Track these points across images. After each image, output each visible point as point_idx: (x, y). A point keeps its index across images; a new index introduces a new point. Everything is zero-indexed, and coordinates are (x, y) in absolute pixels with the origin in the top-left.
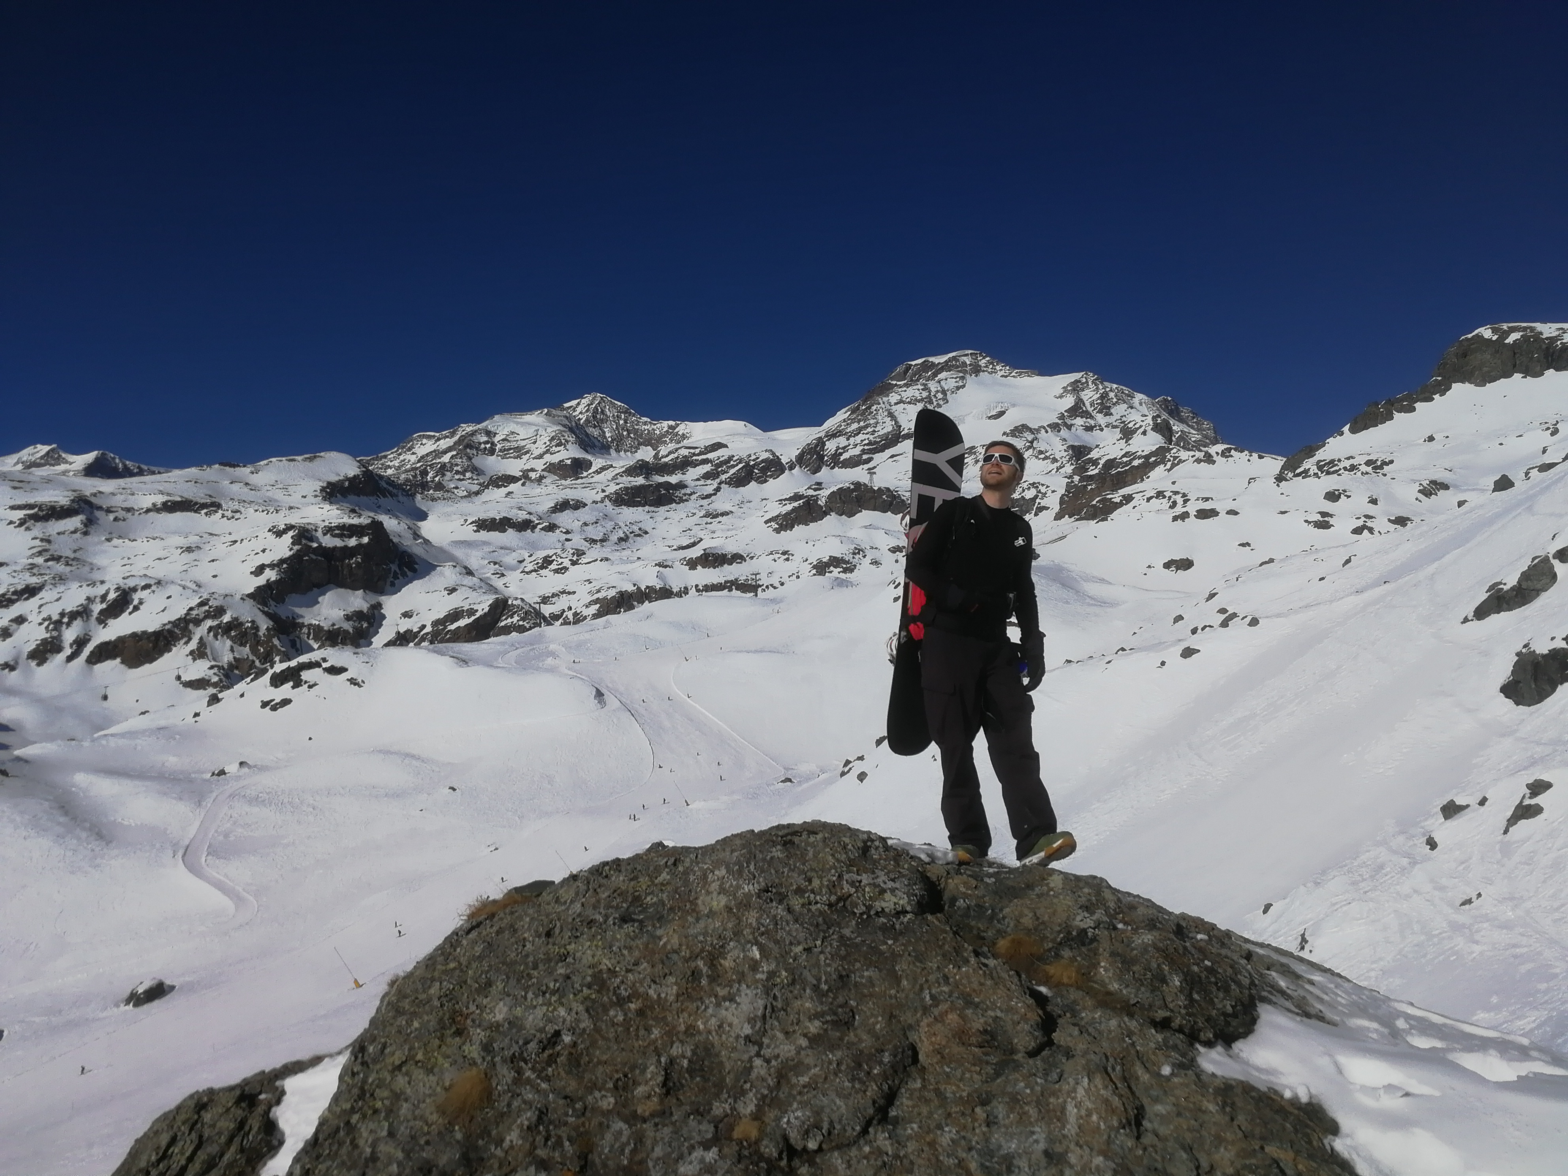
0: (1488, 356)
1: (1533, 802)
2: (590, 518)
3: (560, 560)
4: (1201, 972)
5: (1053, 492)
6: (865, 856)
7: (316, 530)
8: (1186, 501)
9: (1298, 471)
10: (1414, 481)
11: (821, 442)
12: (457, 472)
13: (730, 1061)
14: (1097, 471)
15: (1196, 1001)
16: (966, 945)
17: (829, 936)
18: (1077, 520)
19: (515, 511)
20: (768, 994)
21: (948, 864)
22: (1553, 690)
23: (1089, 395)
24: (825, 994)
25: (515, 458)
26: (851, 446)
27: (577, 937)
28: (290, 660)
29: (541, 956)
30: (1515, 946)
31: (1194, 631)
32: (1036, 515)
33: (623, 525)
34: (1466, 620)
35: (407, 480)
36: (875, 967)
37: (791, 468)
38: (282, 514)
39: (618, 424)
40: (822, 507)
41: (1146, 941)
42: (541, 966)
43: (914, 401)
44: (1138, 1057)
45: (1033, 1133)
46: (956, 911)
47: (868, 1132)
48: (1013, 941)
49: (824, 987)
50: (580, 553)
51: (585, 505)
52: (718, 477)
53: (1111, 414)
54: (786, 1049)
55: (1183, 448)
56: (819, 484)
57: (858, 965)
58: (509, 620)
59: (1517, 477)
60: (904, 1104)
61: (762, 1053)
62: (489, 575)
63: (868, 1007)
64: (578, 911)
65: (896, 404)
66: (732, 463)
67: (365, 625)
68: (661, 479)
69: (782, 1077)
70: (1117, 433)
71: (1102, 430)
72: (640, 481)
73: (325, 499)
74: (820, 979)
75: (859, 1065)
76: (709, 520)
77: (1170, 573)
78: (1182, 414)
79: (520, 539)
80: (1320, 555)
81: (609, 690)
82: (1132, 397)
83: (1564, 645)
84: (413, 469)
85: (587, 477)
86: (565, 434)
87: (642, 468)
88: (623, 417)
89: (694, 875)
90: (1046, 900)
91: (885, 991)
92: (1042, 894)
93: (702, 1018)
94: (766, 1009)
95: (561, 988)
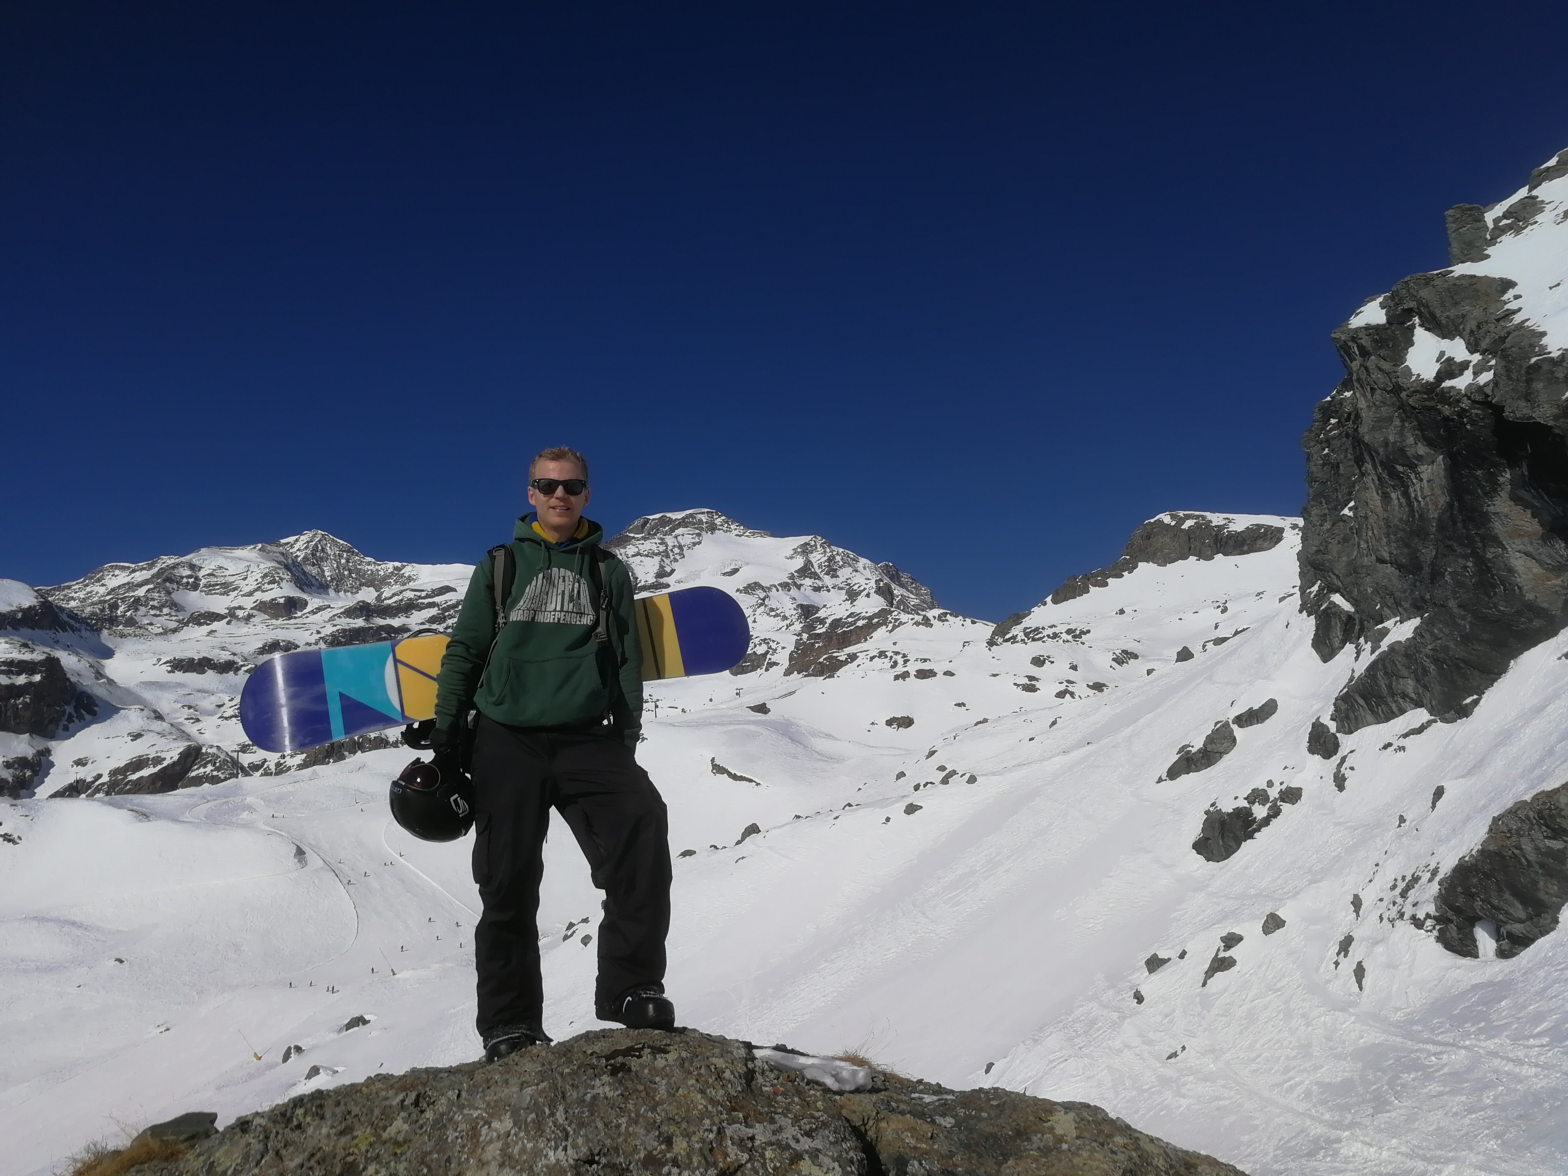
0: (1168, 540)
1: (1227, 954)
5: (783, 648)
6: (753, 1090)
8: (906, 662)
9: (1007, 637)
10: (1109, 650)
12: (153, 607)
14: (824, 630)
18: (805, 676)
19: (217, 651)
23: (818, 558)
25: (221, 594)
30: (1218, 1098)
31: (917, 787)
32: (767, 670)
34: (1160, 780)
35: (93, 614)
39: (339, 563)
43: (651, 555)
51: (297, 647)
52: (444, 622)
53: (838, 576)
55: (903, 611)
58: (202, 770)
59: (1196, 649)
62: (181, 720)
65: (633, 556)
67: (29, 773)
68: (380, 622)
70: (843, 595)
71: (829, 591)
72: (359, 623)
77: (891, 731)
78: (903, 579)
79: (220, 682)
80: (1030, 717)
81: (312, 847)
82: (857, 561)
83: (1245, 804)
84: (100, 602)
85: (301, 617)
86: (278, 571)
87: (363, 610)
88: (345, 556)
89: (456, 1130)
90: (1059, 1159)
92: (1050, 1149)
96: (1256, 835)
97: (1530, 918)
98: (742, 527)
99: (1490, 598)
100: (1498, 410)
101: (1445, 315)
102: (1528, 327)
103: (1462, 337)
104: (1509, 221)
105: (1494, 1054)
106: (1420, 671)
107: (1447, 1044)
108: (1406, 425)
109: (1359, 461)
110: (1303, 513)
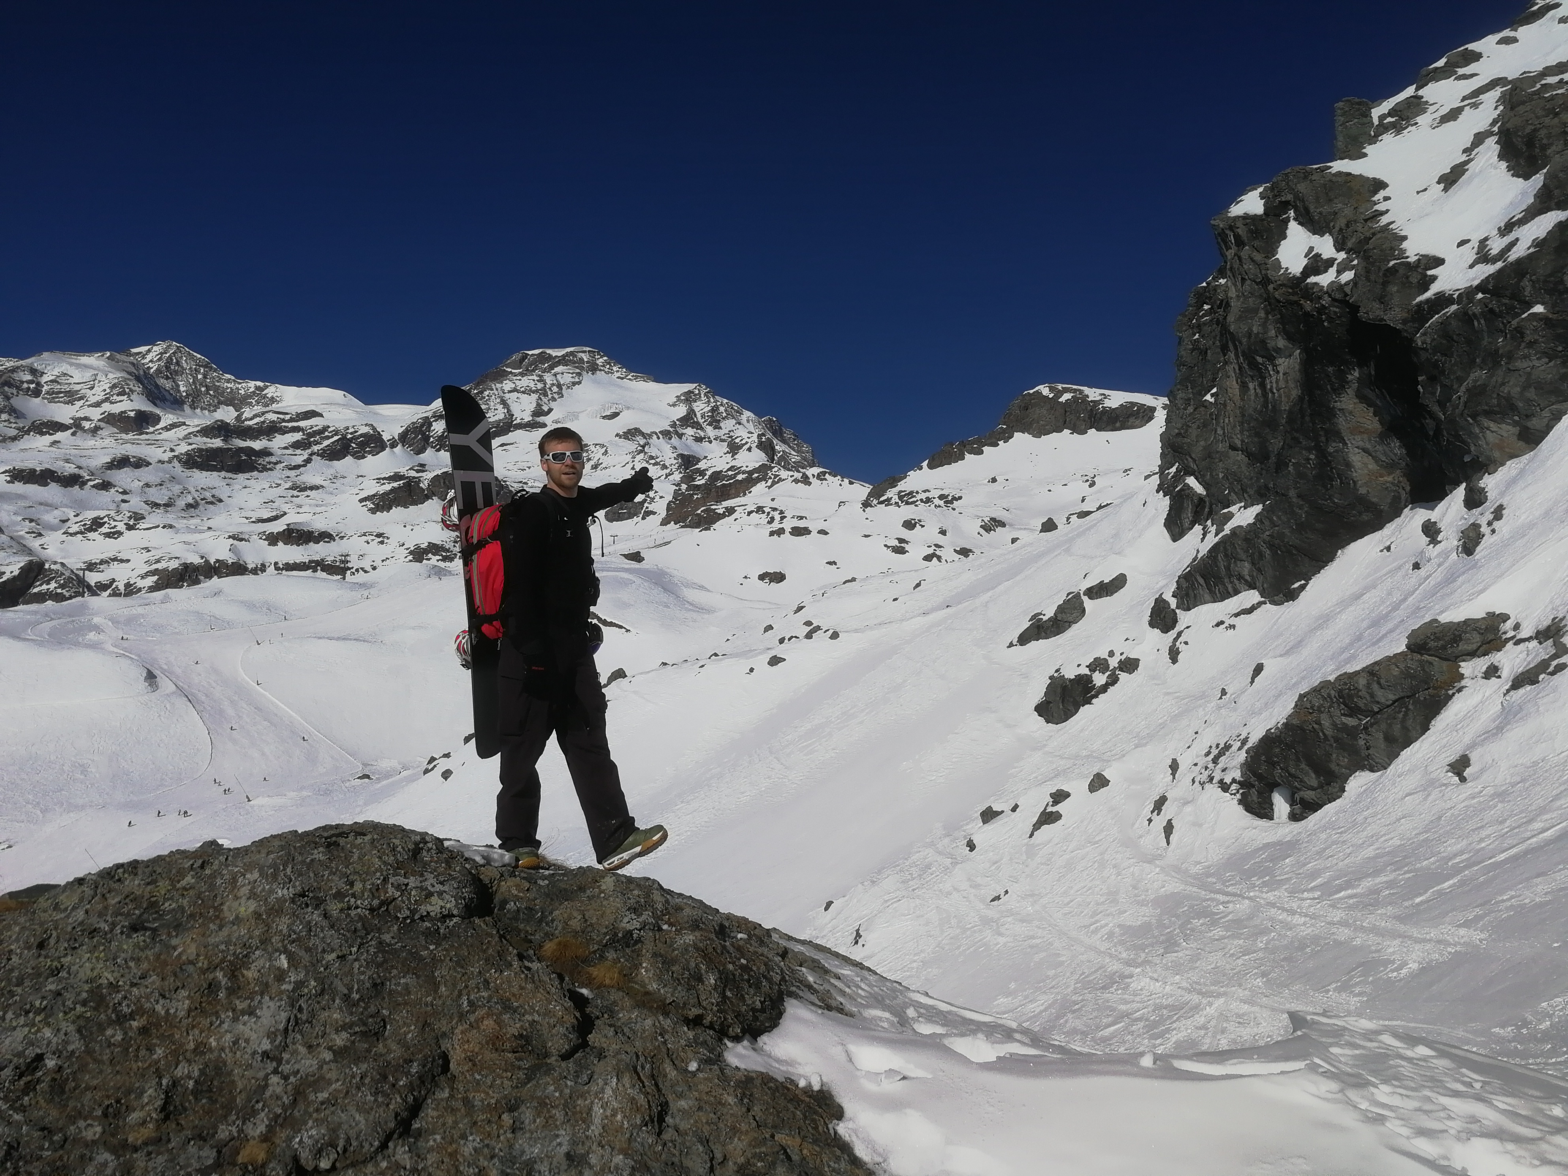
0: (1044, 411)
1: (1054, 809)
2: (154, 479)
3: (113, 524)
4: (736, 970)
5: (661, 497)
6: (415, 858)
8: (782, 518)
9: (882, 499)
10: (978, 517)
11: (426, 422)
13: (243, 1080)
14: (703, 482)
15: (729, 998)
16: (511, 948)
17: (367, 942)
18: (682, 527)
19: (61, 463)
20: (293, 1006)
21: (504, 866)
22: (1077, 711)
23: (701, 407)
24: (356, 1004)
25: (66, 403)
27: (75, 948)
29: (30, 971)
30: (1032, 937)
31: (782, 641)
32: (643, 518)
33: (192, 490)
34: (1011, 645)
36: (413, 974)
37: (393, 445)
39: (195, 379)
40: (424, 491)
41: (687, 941)
42: (27, 983)
43: (528, 391)
44: (668, 1055)
45: (557, 1136)
46: (505, 915)
47: (387, 1147)
48: (560, 943)
49: (356, 997)
50: (138, 517)
51: (148, 464)
52: (309, 448)
53: (720, 428)
54: (307, 1064)
55: (784, 467)
56: (423, 465)
57: (394, 972)
58: (45, 587)
59: (1060, 521)
60: (430, 1113)
61: (280, 1069)
62: (22, 533)
63: (401, 1015)
64: (80, 919)
65: (510, 392)
66: (327, 434)
68: (242, 444)
69: (298, 1094)
70: (724, 447)
71: (710, 442)
72: (217, 443)
74: (352, 988)
75: (385, 1077)
76: (295, 493)
77: (763, 585)
78: (785, 435)
79: (64, 496)
80: (895, 578)
81: (164, 672)
82: (741, 414)
83: (1087, 671)
85: (153, 433)
86: (130, 383)
87: (221, 429)
88: (202, 371)
89: (222, 879)
90: (596, 902)
91: (421, 998)
92: (593, 896)
93: (215, 1035)
94: (289, 1022)
95: (49, 1007)
96: (1094, 701)
97: (1321, 786)
98: (624, 370)
99: (1327, 490)
100: (1354, 309)
101: (1318, 211)
102: (1392, 230)
103: (1331, 234)
104: (1393, 120)
105: (1272, 905)
106: (1256, 556)
107: (1234, 895)
108: (1270, 317)
109: (1224, 349)
110: (1170, 395)
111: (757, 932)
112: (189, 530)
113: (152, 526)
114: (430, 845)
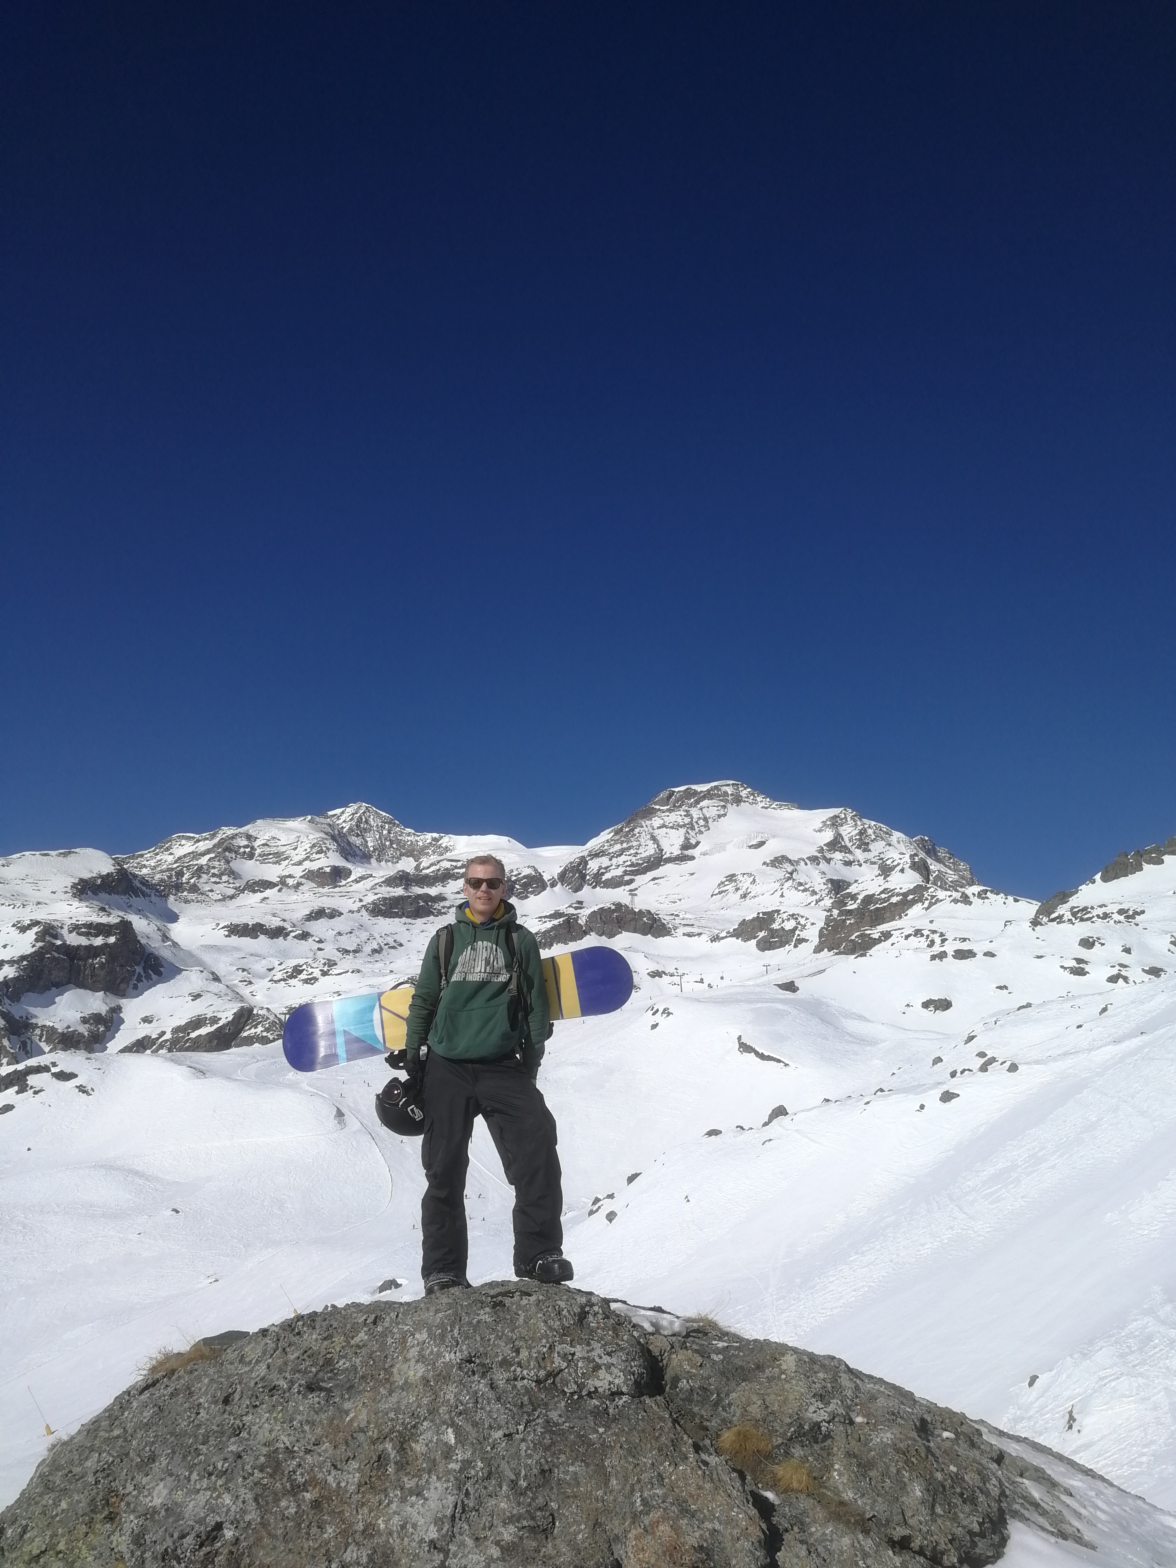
2: (345, 928)
3: (311, 970)
4: (946, 1480)
5: (813, 924)
6: (582, 1323)
7: (62, 928)
8: (943, 941)
9: (1053, 916)
10: (1166, 932)
11: (583, 861)
12: (214, 875)
14: (855, 906)
15: (940, 1516)
16: (685, 1437)
17: (534, 1420)
18: (836, 954)
19: (270, 917)
20: (459, 1489)
21: (674, 1335)
23: (848, 831)
24: (523, 1493)
25: (274, 863)
26: (613, 867)
27: (256, 1406)
28: (18, 1063)
29: (215, 1428)
31: (953, 1074)
32: (795, 946)
33: (377, 935)
35: (162, 880)
36: (582, 1461)
37: (553, 885)
38: (28, 909)
39: (381, 834)
40: (582, 927)
41: (885, 1440)
42: (212, 1441)
43: (676, 826)
46: (677, 1394)
48: (739, 1433)
49: (523, 1484)
50: (331, 963)
51: (341, 914)
53: (870, 850)
54: (475, 1560)
55: (940, 887)
56: (581, 903)
57: (563, 1458)
58: (253, 1031)
61: (447, 1564)
62: (236, 982)
63: (570, 1511)
64: (262, 1374)
65: (659, 828)
67: (102, 1029)
68: (417, 890)
70: (876, 870)
71: (860, 865)
72: (399, 891)
73: (74, 896)
74: (519, 1474)
77: (929, 1013)
78: (939, 854)
79: (271, 946)
80: (1078, 1002)
81: (350, 1110)
82: (890, 835)
84: (168, 870)
85: (345, 885)
86: (326, 842)
87: (403, 879)
88: (387, 827)
89: (392, 1338)
90: (777, 1385)
91: (591, 1491)
92: (773, 1378)
93: (384, 1516)
94: (456, 1508)
95: (229, 1471)
98: (768, 800)
111: (964, 1428)
112: (374, 974)
113: (342, 971)
114: (596, 1308)
